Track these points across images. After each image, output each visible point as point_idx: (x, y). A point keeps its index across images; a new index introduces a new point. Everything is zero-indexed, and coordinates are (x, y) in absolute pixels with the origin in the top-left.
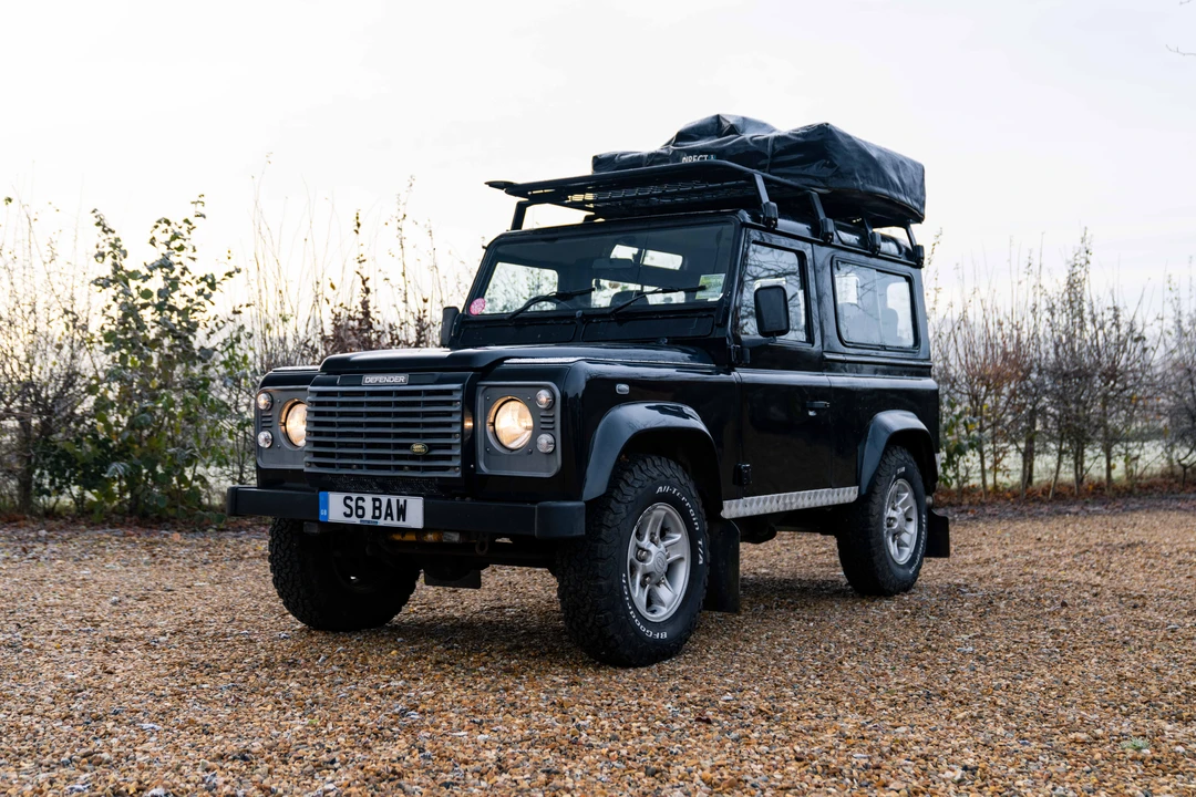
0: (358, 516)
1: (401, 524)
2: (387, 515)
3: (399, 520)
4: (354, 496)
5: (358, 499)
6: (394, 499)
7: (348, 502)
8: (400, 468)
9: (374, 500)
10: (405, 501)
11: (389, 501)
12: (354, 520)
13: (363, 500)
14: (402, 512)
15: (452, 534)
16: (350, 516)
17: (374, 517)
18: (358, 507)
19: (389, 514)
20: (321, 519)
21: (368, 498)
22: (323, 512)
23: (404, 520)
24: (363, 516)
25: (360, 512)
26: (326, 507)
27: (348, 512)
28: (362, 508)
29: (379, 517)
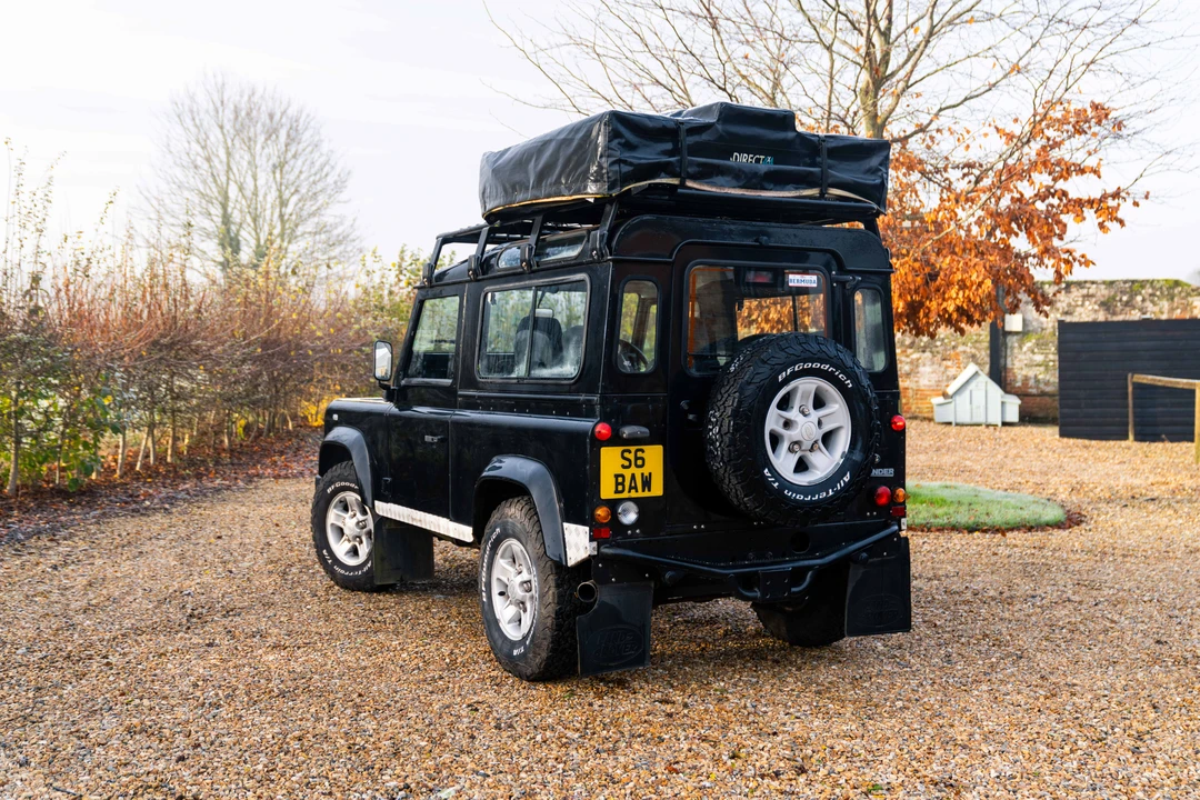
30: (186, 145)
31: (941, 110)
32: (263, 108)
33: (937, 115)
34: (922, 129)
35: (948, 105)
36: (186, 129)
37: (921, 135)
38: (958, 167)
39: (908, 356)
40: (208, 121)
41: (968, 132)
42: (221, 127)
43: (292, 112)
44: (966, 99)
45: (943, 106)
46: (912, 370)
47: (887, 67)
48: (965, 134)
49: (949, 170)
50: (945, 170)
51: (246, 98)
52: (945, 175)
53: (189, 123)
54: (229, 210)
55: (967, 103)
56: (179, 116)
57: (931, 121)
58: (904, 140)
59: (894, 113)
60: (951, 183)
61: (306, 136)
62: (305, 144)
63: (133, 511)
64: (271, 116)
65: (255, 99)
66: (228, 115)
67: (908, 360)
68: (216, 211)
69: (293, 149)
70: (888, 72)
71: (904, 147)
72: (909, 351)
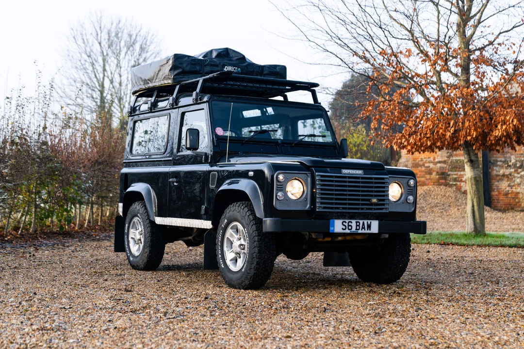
0: (349, 229)
1: (369, 232)
2: (362, 228)
3: (368, 230)
4: (347, 221)
5: (349, 222)
6: (365, 222)
7: (344, 223)
8: (362, 209)
9: (356, 222)
10: (371, 222)
11: (363, 222)
12: (347, 231)
13: (351, 222)
14: (369, 227)
15: (386, 235)
16: (346, 229)
17: (356, 229)
18: (348, 225)
19: (363, 228)
20: (331, 232)
21: (354, 222)
22: (331, 229)
23: (370, 230)
24: (351, 229)
25: (350, 228)
26: (333, 226)
27: (344, 227)
28: (351, 226)
29: (359, 229)
30: (79, 55)
31: (500, 33)
32: (125, 31)
33: (497, 37)
34: (491, 43)
35: (505, 30)
36: (78, 45)
37: (490, 46)
38: (511, 63)
39: (519, 173)
40: (92, 39)
41: (514, 44)
42: (100, 43)
43: (142, 33)
44: (514, 27)
45: (502, 31)
46: (521, 182)
47: (470, 13)
48: (513, 46)
49: (507, 64)
50: (505, 64)
51: (114, 25)
52: (506, 67)
53: (80, 41)
54: (105, 95)
55: (514, 29)
56: (74, 38)
57: (495, 40)
58: (482, 49)
59: (475, 35)
60: (508, 71)
61: (151, 48)
62: (151, 53)
63: (93, 239)
64: (130, 36)
65: (121, 26)
66: (105, 36)
67: (519, 176)
68: (97, 95)
69: (144, 56)
70: (471, 15)
71: (481, 53)
72: (519, 170)
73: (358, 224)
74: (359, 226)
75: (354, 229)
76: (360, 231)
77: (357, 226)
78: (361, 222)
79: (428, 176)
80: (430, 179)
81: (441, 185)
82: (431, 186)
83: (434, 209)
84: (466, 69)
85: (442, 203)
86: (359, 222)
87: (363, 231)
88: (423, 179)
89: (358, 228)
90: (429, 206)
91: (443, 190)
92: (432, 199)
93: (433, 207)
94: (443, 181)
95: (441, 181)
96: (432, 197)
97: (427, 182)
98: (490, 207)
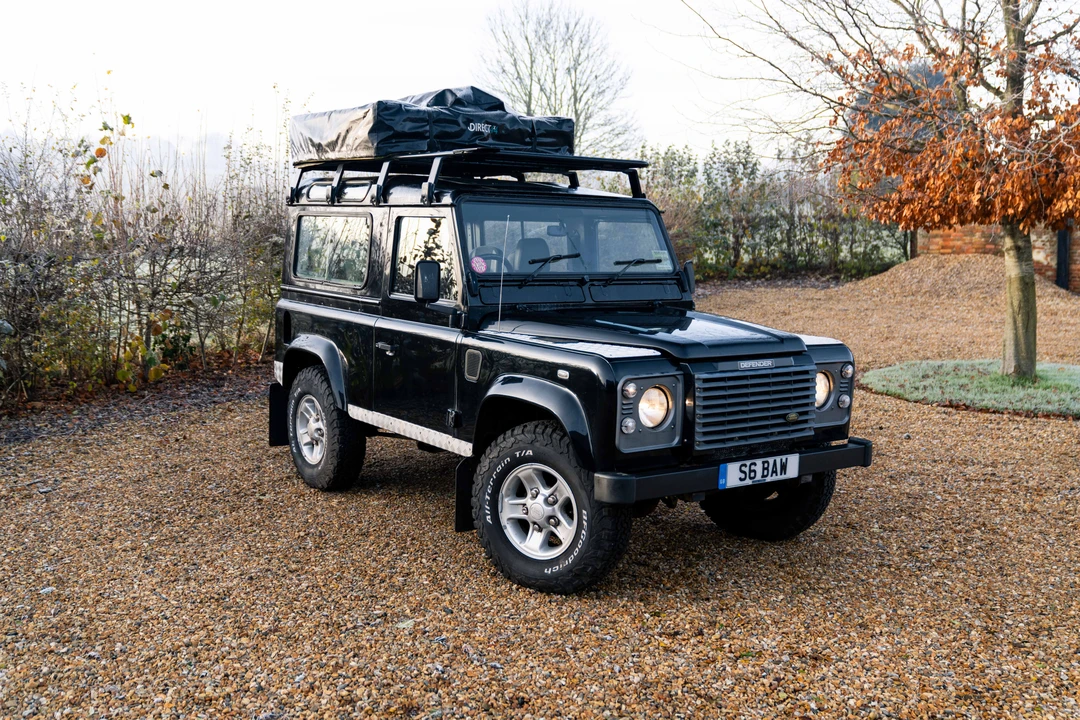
0: (751, 478)
1: (781, 477)
2: (773, 472)
3: (781, 474)
5: (751, 464)
6: (778, 459)
7: (742, 468)
9: (764, 463)
10: (787, 459)
11: (775, 461)
12: (748, 482)
13: (755, 464)
14: (783, 467)
16: (744, 479)
17: (763, 476)
18: (750, 471)
19: (774, 472)
20: (720, 488)
21: (759, 462)
22: (722, 482)
23: (785, 474)
24: (755, 477)
25: (752, 475)
26: (725, 476)
28: (754, 471)
29: (766, 476)
34: (1068, 30)
37: (1067, 35)
73: (766, 465)
74: (767, 469)
75: (759, 477)
76: (769, 479)
77: (764, 469)
78: (771, 460)
79: (967, 239)
80: (971, 243)
81: (987, 253)
82: (970, 255)
83: (973, 293)
84: (1016, 82)
85: (987, 282)
86: (767, 462)
87: (775, 478)
88: (959, 243)
89: (766, 472)
90: (965, 287)
91: (990, 262)
92: (971, 276)
93: (971, 289)
94: (993, 247)
95: (988, 247)
96: (972, 272)
97: (966, 248)
98: (1067, 288)
